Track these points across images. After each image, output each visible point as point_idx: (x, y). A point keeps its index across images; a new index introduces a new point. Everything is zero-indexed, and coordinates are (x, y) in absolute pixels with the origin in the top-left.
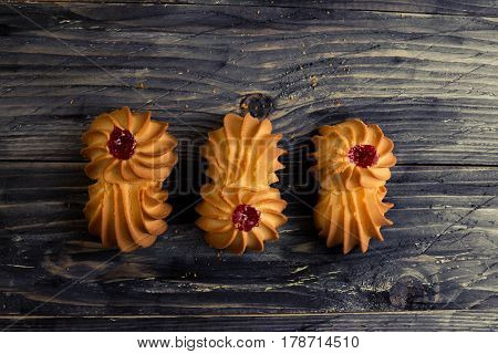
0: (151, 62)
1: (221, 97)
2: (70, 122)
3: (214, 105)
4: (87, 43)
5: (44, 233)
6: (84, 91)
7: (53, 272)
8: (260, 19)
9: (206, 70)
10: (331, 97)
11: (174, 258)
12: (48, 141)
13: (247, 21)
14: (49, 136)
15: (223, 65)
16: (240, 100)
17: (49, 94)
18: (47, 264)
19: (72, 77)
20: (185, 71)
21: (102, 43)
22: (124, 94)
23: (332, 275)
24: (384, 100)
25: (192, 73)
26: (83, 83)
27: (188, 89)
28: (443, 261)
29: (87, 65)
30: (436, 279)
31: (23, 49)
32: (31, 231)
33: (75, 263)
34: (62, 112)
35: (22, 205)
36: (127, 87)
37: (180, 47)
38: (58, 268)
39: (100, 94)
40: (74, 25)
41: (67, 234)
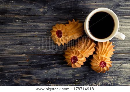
0: (38, 30)
2: (19, 45)
4: (22, 26)
5: (14, 72)
6: (22, 38)
8: (65, 18)
11: (45, 78)
12: (14, 50)
13: (62, 19)
17: (14, 39)
18: (14, 80)
19: (19, 34)
21: (26, 26)
22: (32, 38)
23: (85, 82)
26: (23, 36)
28: (114, 78)
29: (23, 31)
30: (112, 82)
31: (7, 28)
32: (10, 72)
33: (21, 80)
34: (17, 43)
35: (8, 66)
36: (33, 36)
37: (45, 26)
38: (17, 81)
39: (26, 38)
40: (19, 21)
41: (19, 73)
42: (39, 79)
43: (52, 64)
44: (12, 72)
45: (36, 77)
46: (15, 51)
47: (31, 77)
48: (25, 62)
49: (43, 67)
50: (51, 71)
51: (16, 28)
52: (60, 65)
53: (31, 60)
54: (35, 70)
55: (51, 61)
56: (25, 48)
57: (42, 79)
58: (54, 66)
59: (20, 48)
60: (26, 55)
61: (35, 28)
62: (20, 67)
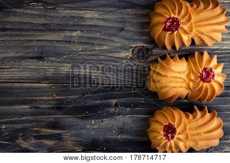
0: (81, 27)
1: (121, 48)
2: (35, 61)
3: (117, 52)
4: (45, 16)
6: (43, 43)
7: (23, 146)
8: (144, 4)
9: (113, 32)
10: (183, 48)
11: (93, 139)
12: (22, 71)
13: (136, 5)
14: (23, 68)
15: (122, 29)
16: (132, 49)
17: (23, 45)
18: (20, 141)
19: (37, 35)
21: (54, 16)
22: (67, 45)
24: (214, 50)
25: (104, 34)
26: (45, 39)
27: (102, 43)
29: (47, 28)
31: (9, 19)
32: (11, 122)
33: (35, 141)
34: (31, 55)
35: (6, 108)
36: (68, 42)
37: (98, 19)
38: (26, 143)
39: (53, 45)
40: (38, 6)
41: (32, 125)
42: (79, 141)
43: (110, 105)
44: (15, 122)
45: (72, 136)
46: (26, 74)
47: (60, 134)
48: (47, 100)
49: (90, 112)
50: (107, 122)
51: (31, 20)
52: (128, 109)
53: (61, 95)
54: (69, 120)
55: (108, 99)
56: (48, 67)
57: (85, 141)
58: (113, 112)
59: (38, 66)
60: (51, 84)
61: (75, 23)
62: (36, 110)
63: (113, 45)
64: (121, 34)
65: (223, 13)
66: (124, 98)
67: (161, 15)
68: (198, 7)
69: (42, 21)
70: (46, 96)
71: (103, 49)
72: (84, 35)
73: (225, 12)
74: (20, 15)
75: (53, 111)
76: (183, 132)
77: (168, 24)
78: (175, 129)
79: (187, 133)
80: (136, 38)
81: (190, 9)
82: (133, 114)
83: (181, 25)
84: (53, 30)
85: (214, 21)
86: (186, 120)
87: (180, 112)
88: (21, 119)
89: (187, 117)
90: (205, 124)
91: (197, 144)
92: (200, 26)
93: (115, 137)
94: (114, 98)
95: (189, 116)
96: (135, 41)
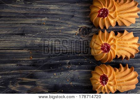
0: (47, 15)
1: (72, 28)
2: (19, 36)
3: (69, 30)
4: (25, 8)
5: (9, 75)
6: (24, 25)
7: (12, 89)
9: (67, 18)
10: (111, 28)
11: (55, 85)
12: (11, 43)
14: (12, 41)
15: (73, 16)
16: (79, 29)
17: (12, 26)
18: (10, 86)
19: (20, 20)
20: (59, 18)
21: (31, 8)
22: (39, 26)
24: (131, 29)
25: (62, 19)
27: (60, 25)
29: (26, 16)
31: (3, 11)
32: (5, 74)
33: (20, 86)
34: (17, 33)
36: (40, 24)
37: (58, 10)
38: (14, 87)
39: (30, 26)
40: (21, 2)
41: (17, 75)
42: (46, 86)
43: (65, 64)
44: (7, 74)
45: (42, 83)
46: (14, 44)
47: (35, 82)
48: (27, 61)
49: (53, 68)
50: (63, 74)
51: (17, 11)
52: (77, 66)
53: (35, 58)
54: (40, 73)
55: (64, 60)
56: (27, 40)
57: (50, 86)
58: (68, 68)
59: (21, 39)
60: (29, 51)
61: (44, 13)
62: (20, 67)
63: (67, 26)
64: (72, 19)
65: (136, 5)
66: (74, 59)
67: (97, 7)
68: (120, 2)
69: (24, 11)
70: (26, 58)
71: (61, 29)
72: (49, 20)
73: (137, 5)
74: (10, 8)
75: (31, 67)
76: (113, 80)
77: (101, 13)
78: (107, 78)
79: (115, 81)
80: (81, 21)
81: (115, 3)
82: (80, 69)
83: (109, 13)
84: (30, 17)
85: (130, 11)
86: (114, 73)
87: (111, 67)
88: (11, 72)
89: (115, 71)
90: (126, 75)
91: (121, 88)
92: (121, 14)
93: (69, 83)
94: (68, 59)
95: (116, 70)
96: (81, 23)
